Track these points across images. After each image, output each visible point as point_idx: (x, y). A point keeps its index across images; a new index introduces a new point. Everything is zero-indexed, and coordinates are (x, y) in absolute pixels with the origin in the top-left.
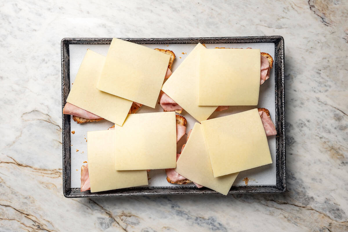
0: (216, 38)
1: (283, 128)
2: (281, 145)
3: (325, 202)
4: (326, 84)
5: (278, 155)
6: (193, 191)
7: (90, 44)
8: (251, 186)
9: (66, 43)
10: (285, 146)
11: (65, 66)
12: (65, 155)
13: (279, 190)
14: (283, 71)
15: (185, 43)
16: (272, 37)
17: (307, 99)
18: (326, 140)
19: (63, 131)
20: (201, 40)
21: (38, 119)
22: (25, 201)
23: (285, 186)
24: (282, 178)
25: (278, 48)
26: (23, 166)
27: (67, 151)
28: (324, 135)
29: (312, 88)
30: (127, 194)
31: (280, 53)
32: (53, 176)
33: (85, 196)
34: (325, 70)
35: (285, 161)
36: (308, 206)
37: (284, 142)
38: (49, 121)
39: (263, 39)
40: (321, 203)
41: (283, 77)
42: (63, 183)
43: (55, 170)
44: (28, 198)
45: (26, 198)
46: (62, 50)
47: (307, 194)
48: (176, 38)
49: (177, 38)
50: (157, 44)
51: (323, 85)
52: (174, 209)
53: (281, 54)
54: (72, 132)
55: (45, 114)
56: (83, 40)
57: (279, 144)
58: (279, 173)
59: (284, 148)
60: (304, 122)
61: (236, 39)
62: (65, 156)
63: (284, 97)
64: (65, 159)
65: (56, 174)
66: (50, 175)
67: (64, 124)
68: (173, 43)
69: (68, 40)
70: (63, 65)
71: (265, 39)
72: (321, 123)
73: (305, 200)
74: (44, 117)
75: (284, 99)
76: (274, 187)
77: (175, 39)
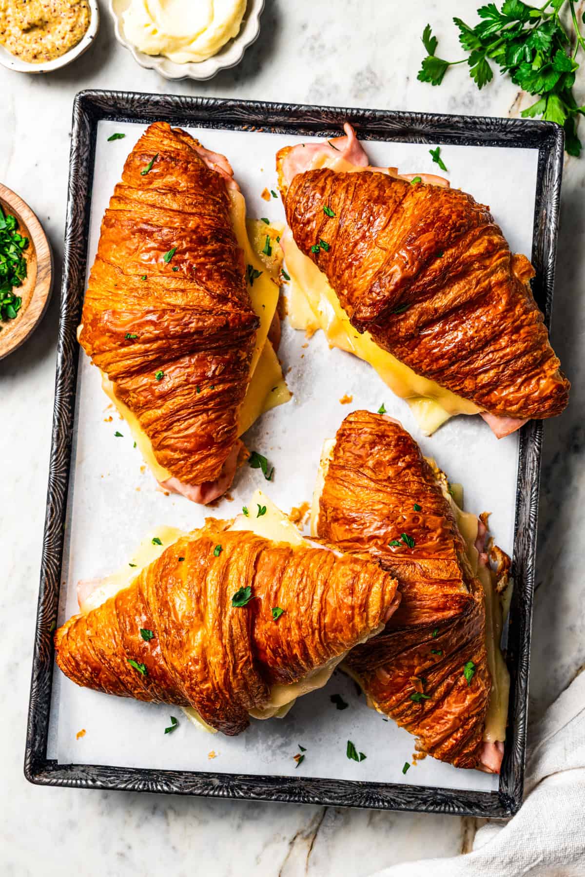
27: (375, 793)
31: (129, 105)
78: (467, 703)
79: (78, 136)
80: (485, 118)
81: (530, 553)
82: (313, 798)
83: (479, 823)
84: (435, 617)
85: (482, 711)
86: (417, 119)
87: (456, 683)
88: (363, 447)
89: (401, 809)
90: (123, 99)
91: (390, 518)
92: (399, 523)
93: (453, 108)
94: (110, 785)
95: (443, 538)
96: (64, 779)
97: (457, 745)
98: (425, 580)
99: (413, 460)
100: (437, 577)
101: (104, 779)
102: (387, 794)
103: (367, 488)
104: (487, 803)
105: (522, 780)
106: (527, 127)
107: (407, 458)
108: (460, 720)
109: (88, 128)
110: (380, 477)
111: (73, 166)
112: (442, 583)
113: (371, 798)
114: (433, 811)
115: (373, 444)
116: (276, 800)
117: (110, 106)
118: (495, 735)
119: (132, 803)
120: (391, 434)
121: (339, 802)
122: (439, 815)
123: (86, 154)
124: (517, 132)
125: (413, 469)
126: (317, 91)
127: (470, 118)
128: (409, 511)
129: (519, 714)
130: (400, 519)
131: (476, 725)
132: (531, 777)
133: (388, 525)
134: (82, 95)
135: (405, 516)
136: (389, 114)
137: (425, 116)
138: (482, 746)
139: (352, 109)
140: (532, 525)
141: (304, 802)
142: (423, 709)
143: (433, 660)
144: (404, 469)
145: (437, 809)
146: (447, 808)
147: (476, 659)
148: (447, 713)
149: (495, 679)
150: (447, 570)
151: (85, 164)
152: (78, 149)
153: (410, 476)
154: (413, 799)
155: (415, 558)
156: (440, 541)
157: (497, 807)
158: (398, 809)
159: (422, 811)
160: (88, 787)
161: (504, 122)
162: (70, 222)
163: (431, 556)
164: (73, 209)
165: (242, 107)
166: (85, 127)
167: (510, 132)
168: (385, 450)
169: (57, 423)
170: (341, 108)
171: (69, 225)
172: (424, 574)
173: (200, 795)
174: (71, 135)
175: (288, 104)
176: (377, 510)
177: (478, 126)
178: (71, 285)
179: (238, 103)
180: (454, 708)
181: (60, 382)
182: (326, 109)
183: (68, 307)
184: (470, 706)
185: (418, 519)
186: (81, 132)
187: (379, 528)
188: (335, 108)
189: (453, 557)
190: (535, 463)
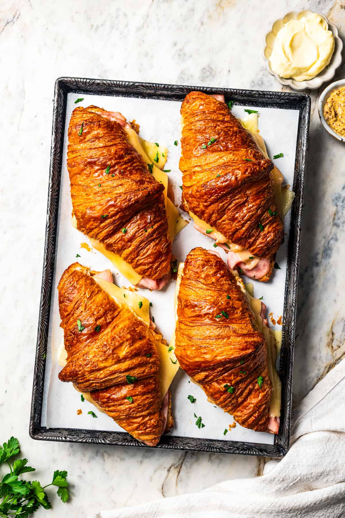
74: (173, 474)
78: (260, 398)
79: (57, 101)
80: (269, 92)
81: (293, 319)
82: (180, 447)
83: (266, 460)
84: (242, 354)
85: (268, 401)
86: (234, 93)
87: (254, 388)
88: (198, 267)
89: (226, 453)
90: (81, 82)
91: (215, 304)
92: (220, 306)
93: (253, 87)
94: (74, 440)
95: (243, 312)
96: (50, 437)
97: (255, 420)
98: (235, 334)
99: (225, 273)
100: (241, 333)
101: (71, 437)
102: (218, 445)
103: (202, 288)
104: (270, 449)
105: (289, 437)
106: (291, 96)
107: (222, 272)
108: (257, 407)
109: (63, 97)
110: (208, 283)
111: (55, 117)
112: (244, 335)
113: (210, 447)
114: (242, 454)
115: (203, 266)
116: (160, 448)
117: (74, 85)
118: (275, 413)
119: (86, 449)
120: (213, 260)
121: (193, 449)
122: (246, 456)
123: (62, 111)
124: (287, 99)
125: (225, 278)
126: (182, 78)
127: (262, 92)
128: (224, 300)
129: (287, 403)
130: (220, 304)
131: (265, 409)
132: (294, 436)
133: (214, 307)
134: (59, 80)
135: (223, 302)
136: (219, 89)
137: (238, 91)
138: (268, 419)
139: (200, 87)
140: (294, 304)
141: (175, 449)
142: (237, 402)
143: (241, 376)
144: (221, 278)
145: (244, 452)
146: (250, 452)
147: (263, 374)
148: (250, 403)
149: (273, 384)
150: (246, 329)
151: (61, 116)
152: (57, 108)
153: (223, 281)
154: (232, 447)
155: (229, 324)
156: (242, 314)
157: (276, 452)
158: (224, 453)
159: (237, 453)
160: (62, 441)
161: (279, 94)
162: (53, 146)
163: (237, 322)
164: (55, 140)
165: (143, 86)
166: (61, 96)
167: (283, 99)
168: (210, 269)
169: (46, 251)
170: (194, 87)
171: (53, 148)
172: (234, 332)
173: (121, 445)
174: (54, 101)
175: (167, 85)
176: (208, 300)
177: (266, 96)
178: (54, 179)
179: (141, 84)
180: (253, 401)
181: (48, 230)
182: (186, 87)
183: (52, 190)
184: (261, 400)
185: (230, 303)
186: (59, 99)
187: (210, 309)
188: (191, 87)
189: (249, 322)
190: (296, 272)
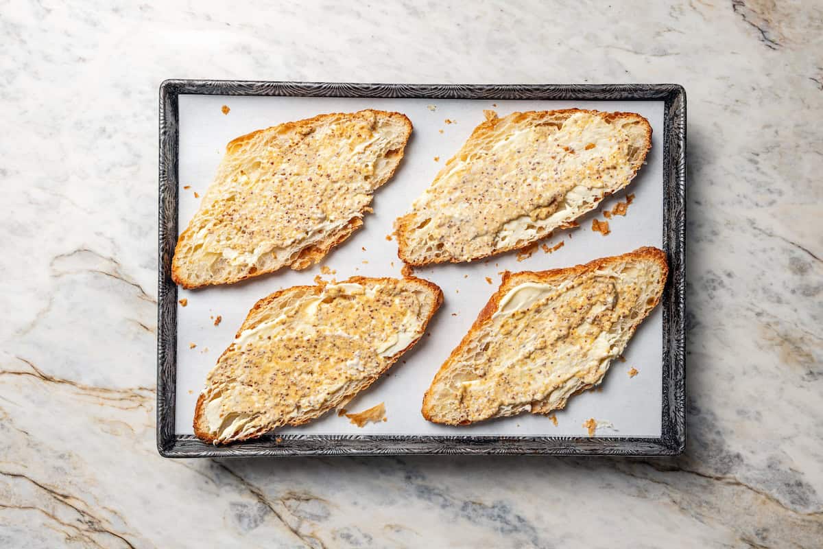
0: (527, 87)
1: (681, 303)
2: (674, 344)
3: (769, 467)
4: (772, 187)
5: (668, 366)
6: (463, 447)
7: (228, 95)
8: (601, 439)
9: (172, 93)
10: (685, 345)
11: (168, 146)
12: (163, 357)
13: (668, 448)
14: (682, 167)
15: (452, 97)
16: (659, 87)
17: (727, 224)
18: (771, 321)
19: (161, 298)
20: (489, 90)
21: (91, 271)
22: (60, 463)
23: (682, 439)
24: (676, 420)
25: (672, 113)
26: (54, 381)
27: (169, 346)
28: (767, 306)
29: (738, 196)
30: (308, 452)
31: (676, 125)
32: (126, 404)
33: (210, 453)
34: (770, 154)
35: (684, 382)
36: (728, 475)
37: (682, 337)
38: (117, 275)
39: (636, 90)
40: (758, 470)
41: (682, 183)
42: (158, 422)
43: (131, 390)
44: (66, 457)
45: (62, 457)
46: (162, 106)
47: (726, 448)
48: (431, 85)
49: (434, 85)
50: (387, 97)
51: (762, 190)
52: (412, 484)
53: (680, 128)
54: (181, 302)
55: (106, 259)
56: (210, 85)
57: (669, 341)
58: (669, 409)
59: (682, 349)
60: (719, 277)
61: (573, 91)
62: (163, 360)
63: (684, 230)
64: (162, 365)
65: (133, 400)
66: (117, 403)
67: (162, 282)
68: (423, 97)
69: (175, 84)
70: (163, 144)
71: (641, 90)
72: (759, 279)
73: (721, 461)
74: (105, 266)
75: (684, 234)
76: (655, 441)
77: (429, 87)
81: (359, 451)
102: (169, 355)
134: (681, 88)
140: (380, 451)
146: (161, 401)
171: (584, 87)
181: (465, 88)
190: (427, 451)
